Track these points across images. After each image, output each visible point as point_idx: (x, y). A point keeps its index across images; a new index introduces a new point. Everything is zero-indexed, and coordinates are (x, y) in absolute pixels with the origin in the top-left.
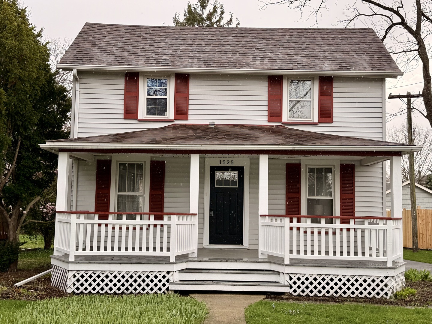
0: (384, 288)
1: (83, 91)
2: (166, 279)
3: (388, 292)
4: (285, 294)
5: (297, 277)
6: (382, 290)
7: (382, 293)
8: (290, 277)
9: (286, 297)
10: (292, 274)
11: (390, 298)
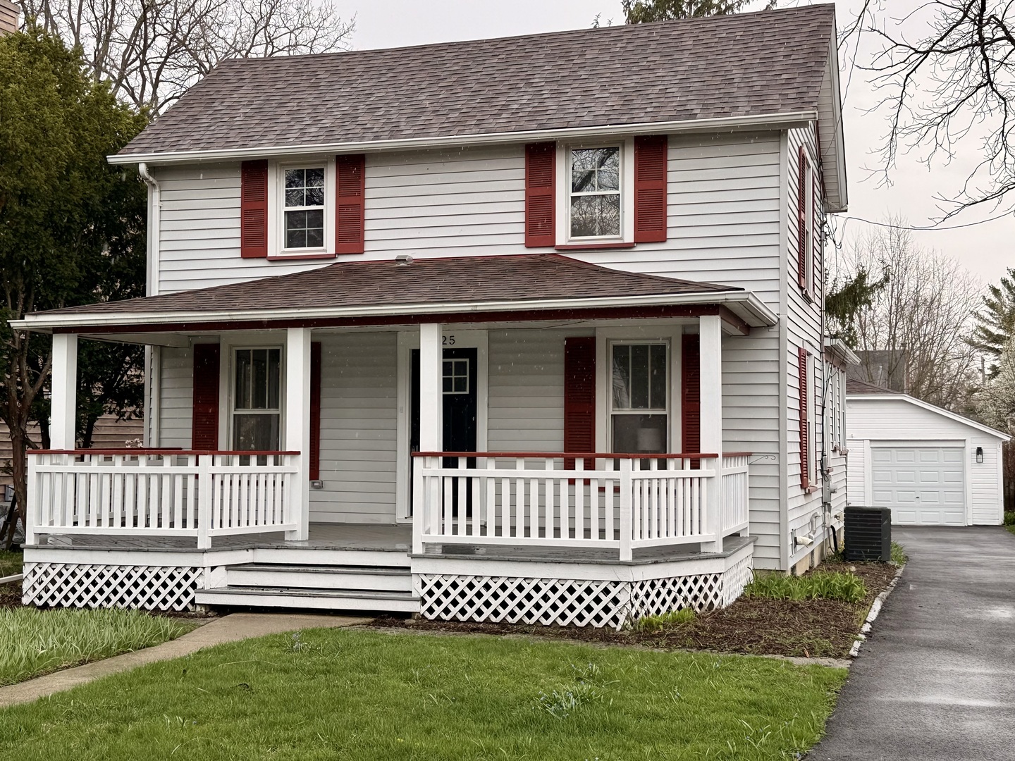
0: (611, 605)
1: (166, 205)
2: (190, 581)
3: (618, 616)
4: (413, 616)
5: (434, 581)
6: (606, 610)
7: (606, 618)
8: (423, 581)
9: (412, 621)
10: (425, 574)
11: (624, 628)
